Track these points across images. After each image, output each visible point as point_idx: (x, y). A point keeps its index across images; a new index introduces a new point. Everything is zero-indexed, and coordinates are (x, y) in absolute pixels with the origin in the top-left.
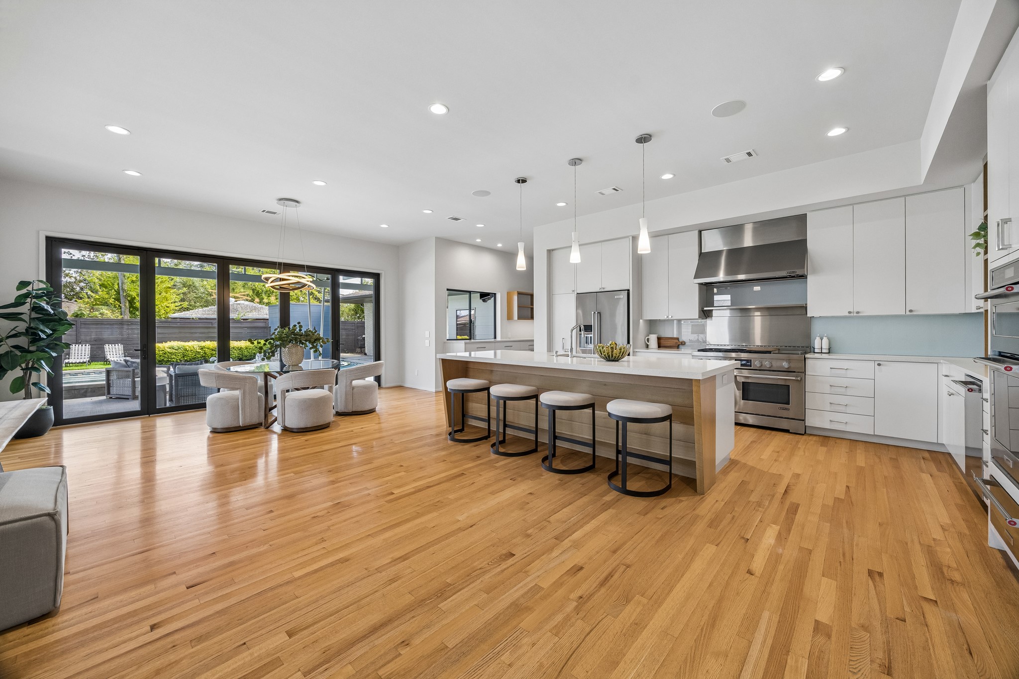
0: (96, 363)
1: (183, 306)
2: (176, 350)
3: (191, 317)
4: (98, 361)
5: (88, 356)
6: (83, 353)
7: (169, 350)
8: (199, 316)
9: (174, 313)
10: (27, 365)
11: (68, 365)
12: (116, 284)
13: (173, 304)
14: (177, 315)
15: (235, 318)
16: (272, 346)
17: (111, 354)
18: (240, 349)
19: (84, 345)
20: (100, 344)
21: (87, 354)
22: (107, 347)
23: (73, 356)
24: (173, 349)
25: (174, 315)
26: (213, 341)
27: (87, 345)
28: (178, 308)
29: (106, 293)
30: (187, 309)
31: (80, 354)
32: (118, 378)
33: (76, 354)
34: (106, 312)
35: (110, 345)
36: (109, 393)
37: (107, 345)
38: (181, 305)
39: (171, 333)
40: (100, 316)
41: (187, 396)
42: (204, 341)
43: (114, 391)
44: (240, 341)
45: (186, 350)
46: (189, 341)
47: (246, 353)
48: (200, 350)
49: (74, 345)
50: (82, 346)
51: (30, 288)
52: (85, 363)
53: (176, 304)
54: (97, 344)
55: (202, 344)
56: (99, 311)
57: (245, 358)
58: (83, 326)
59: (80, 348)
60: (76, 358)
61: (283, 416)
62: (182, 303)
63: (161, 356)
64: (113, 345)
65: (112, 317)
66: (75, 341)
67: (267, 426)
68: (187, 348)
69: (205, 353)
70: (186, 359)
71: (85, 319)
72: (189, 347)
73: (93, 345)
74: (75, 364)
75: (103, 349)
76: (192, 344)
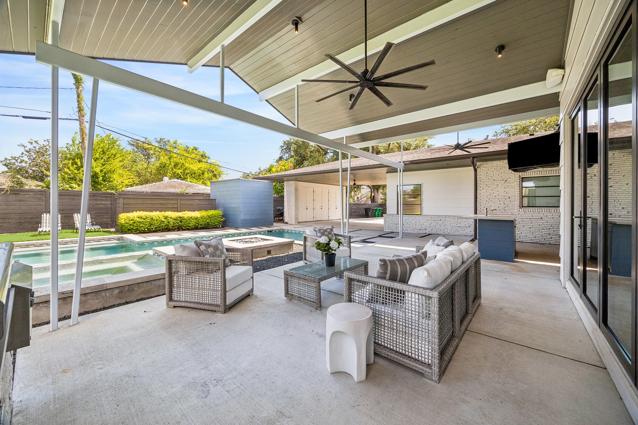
0: (66, 231)
1: (135, 182)
2: (144, 219)
4: (69, 229)
5: (60, 225)
6: (55, 220)
7: (138, 220)
11: (41, 231)
13: (126, 180)
14: (131, 189)
18: (197, 219)
20: (70, 213)
21: (58, 223)
22: (75, 216)
23: (45, 225)
24: (141, 218)
25: (129, 189)
26: (173, 211)
27: (58, 214)
28: (131, 183)
31: (50, 223)
32: (189, 274)
33: (47, 223)
35: (79, 214)
37: (76, 214)
38: (133, 181)
39: (135, 204)
40: (70, 189)
42: (165, 212)
43: (180, 295)
44: (194, 211)
45: (152, 219)
47: (201, 222)
48: (164, 220)
49: (45, 214)
53: (130, 180)
54: (65, 214)
55: (165, 214)
57: (200, 226)
60: (47, 226)
63: (131, 225)
66: (46, 211)
68: (154, 217)
69: (168, 222)
70: (152, 227)
72: (156, 217)
73: (63, 214)
74: (46, 233)
75: (72, 218)
76: (156, 214)
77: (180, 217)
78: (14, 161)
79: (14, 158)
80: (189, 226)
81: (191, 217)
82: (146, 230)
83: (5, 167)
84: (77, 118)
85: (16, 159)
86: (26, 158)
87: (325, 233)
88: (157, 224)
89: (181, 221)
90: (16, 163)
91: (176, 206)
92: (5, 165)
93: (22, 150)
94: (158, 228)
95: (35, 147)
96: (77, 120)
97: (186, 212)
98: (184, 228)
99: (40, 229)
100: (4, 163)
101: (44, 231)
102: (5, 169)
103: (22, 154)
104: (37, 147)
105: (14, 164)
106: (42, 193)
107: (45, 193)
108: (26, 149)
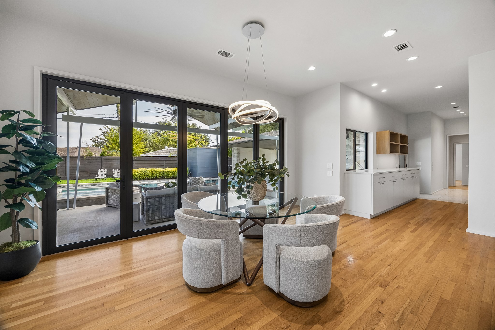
0: (109, 178)
1: (146, 150)
2: (143, 172)
3: (149, 156)
4: (110, 177)
5: (106, 175)
6: (104, 173)
7: (140, 172)
8: (153, 155)
9: (142, 154)
10: (15, 200)
11: (97, 179)
12: (118, 140)
13: (142, 150)
14: (143, 155)
15: (169, 156)
16: (240, 180)
17: (115, 174)
18: (173, 172)
19: (104, 169)
20: (111, 169)
21: (105, 174)
22: (113, 170)
23: (99, 175)
24: (142, 172)
25: (142, 155)
26: (160, 168)
27: (105, 169)
28: (144, 151)
29: (114, 144)
30: (147, 152)
31: (102, 174)
32: (112, 194)
33: (101, 174)
34: (114, 153)
35: (115, 170)
36: (107, 203)
37: (114, 169)
38: (145, 150)
39: (141, 164)
40: (111, 155)
41: (153, 214)
42: (156, 168)
43: (110, 202)
44: (172, 168)
46: (149, 168)
47: (175, 175)
48: (154, 173)
49: (100, 170)
50: (103, 170)
51: (14, 118)
52: (104, 178)
53: (143, 149)
55: (155, 169)
56: (111, 153)
58: (104, 160)
59: (102, 171)
60: (101, 176)
61: (278, 279)
62: (146, 149)
63: (137, 175)
64: (116, 170)
65: (116, 156)
66: (101, 168)
67: (249, 282)
68: (148, 171)
69: (156, 174)
70: (148, 177)
71: (105, 157)
72: (149, 171)
73: (108, 169)
74: (100, 179)
75: (112, 172)
76: (150, 170)
77: (163, 171)
78: (97, 139)
79: (97, 137)
80: (168, 177)
81: (169, 172)
82: (144, 178)
83: (93, 142)
84: (117, 116)
85: (98, 137)
86: (102, 137)
87: (195, 183)
88: (150, 175)
89: (164, 174)
90: (98, 140)
91: (163, 165)
92: (93, 141)
93: (100, 132)
94: (151, 177)
95: (107, 130)
96: (117, 117)
97: (167, 168)
98: (165, 178)
99: (96, 177)
100: (92, 140)
101: (99, 178)
102: (94, 144)
103: (101, 134)
104: (108, 130)
105: (97, 140)
106: (100, 158)
107: (101, 158)
108: (103, 131)
